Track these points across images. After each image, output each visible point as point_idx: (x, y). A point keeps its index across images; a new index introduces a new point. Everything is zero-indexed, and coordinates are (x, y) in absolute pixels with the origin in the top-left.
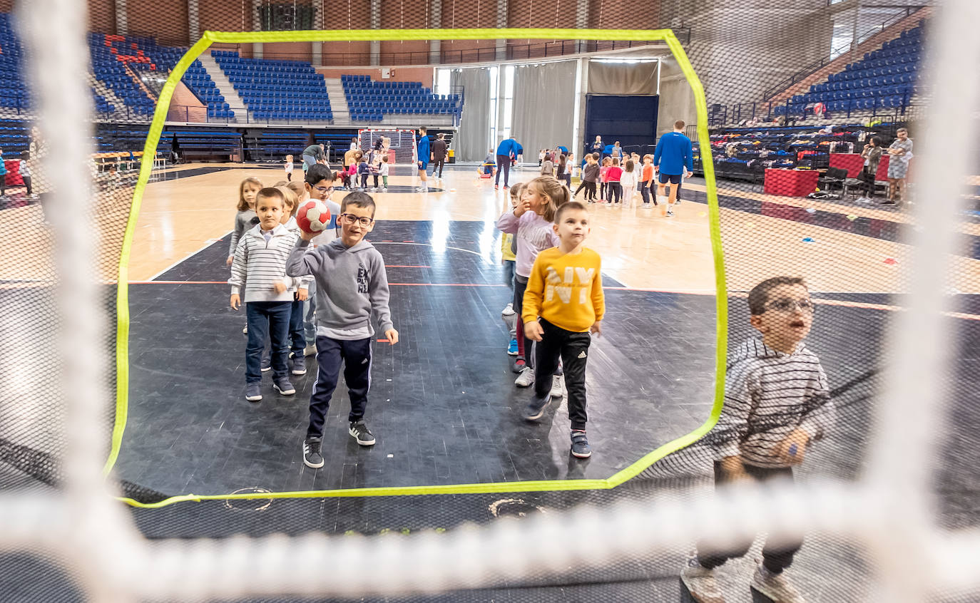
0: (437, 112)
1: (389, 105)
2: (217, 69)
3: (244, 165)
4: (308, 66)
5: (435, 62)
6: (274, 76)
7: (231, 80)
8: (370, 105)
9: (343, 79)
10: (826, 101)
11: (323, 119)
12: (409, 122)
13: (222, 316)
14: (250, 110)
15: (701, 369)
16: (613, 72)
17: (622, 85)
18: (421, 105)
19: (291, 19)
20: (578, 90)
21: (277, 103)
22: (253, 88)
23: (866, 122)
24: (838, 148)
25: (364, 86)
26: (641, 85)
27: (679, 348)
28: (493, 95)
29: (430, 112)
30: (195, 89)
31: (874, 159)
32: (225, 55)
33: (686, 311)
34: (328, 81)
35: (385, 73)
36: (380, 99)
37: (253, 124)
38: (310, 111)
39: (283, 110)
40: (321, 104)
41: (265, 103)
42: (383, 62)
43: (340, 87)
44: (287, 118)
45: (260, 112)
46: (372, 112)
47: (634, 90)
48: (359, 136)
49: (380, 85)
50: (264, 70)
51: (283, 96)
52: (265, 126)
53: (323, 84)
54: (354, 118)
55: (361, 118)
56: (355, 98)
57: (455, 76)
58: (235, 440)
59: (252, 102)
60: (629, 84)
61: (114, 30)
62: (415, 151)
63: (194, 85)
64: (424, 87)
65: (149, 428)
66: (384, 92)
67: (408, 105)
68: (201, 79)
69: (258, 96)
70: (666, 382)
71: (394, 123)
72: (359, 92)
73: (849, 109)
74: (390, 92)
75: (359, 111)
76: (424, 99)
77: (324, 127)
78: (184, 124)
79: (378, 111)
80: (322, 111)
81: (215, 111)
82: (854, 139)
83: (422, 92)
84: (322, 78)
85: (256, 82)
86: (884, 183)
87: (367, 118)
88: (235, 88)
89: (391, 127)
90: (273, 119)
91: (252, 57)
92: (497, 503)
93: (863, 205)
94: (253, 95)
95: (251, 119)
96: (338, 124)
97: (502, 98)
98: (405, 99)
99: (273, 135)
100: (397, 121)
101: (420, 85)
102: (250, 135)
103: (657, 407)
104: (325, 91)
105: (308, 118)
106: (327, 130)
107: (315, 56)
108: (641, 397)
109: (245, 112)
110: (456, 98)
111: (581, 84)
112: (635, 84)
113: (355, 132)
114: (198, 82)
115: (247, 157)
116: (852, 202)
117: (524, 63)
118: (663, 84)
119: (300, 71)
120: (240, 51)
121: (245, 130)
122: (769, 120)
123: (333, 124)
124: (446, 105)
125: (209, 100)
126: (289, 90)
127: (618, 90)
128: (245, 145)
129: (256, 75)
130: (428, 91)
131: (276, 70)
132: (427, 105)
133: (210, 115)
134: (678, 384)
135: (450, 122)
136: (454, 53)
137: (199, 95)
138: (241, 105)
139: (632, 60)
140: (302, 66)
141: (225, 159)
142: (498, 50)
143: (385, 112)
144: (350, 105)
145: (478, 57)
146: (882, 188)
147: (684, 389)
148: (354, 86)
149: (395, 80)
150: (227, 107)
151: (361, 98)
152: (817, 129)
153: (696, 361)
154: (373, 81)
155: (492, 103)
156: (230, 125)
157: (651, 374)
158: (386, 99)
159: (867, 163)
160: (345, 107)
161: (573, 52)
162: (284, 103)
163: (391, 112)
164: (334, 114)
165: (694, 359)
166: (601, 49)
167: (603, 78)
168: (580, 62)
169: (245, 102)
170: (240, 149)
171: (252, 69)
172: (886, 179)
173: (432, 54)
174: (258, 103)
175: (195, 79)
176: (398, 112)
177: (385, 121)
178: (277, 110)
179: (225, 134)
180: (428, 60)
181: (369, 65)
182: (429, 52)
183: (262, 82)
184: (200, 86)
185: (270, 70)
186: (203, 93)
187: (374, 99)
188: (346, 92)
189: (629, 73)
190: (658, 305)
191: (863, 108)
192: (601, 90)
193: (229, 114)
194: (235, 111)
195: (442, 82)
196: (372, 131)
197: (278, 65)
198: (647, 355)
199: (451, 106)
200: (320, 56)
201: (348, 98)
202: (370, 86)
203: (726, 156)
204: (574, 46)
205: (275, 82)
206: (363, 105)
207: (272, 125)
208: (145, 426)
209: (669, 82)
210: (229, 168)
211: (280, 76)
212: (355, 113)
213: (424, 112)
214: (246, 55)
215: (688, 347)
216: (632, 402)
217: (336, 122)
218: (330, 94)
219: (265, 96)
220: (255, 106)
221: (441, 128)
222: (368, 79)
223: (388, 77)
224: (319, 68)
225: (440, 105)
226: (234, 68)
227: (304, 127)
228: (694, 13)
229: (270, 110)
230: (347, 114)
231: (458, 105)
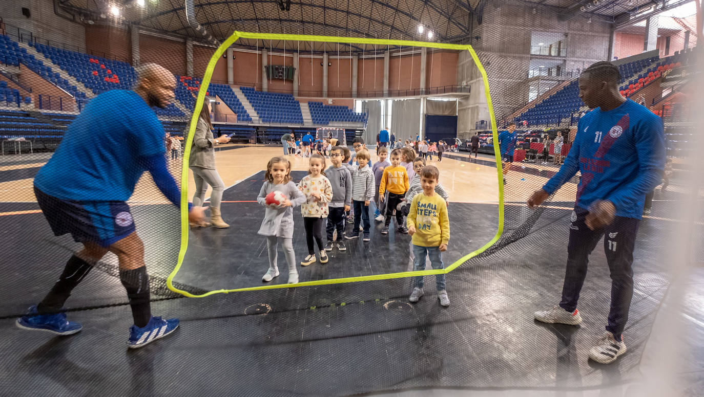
0: (355, 121)
1: (332, 117)
2: (243, 96)
3: (257, 145)
4: (291, 96)
5: (355, 97)
6: (274, 101)
7: (250, 102)
8: (322, 117)
9: (309, 103)
10: (528, 120)
11: (299, 123)
12: (342, 125)
13: (243, 218)
14: (260, 117)
15: (480, 236)
16: (437, 104)
17: (441, 111)
18: (347, 117)
19: (282, 73)
20: (421, 112)
21: (275, 114)
22: (262, 106)
23: (544, 129)
24: (533, 141)
25: (319, 107)
26: (450, 111)
27: (470, 227)
28: (382, 114)
29: (352, 121)
30: (231, 106)
31: (548, 145)
32: (247, 89)
33: (473, 211)
34: (301, 104)
35: (330, 101)
36: (327, 114)
37: (261, 124)
38: (292, 119)
39: (278, 118)
40: (298, 115)
41: (268, 114)
42: (329, 96)
43: (307, 108)
44: (280, 122)
45: (266, 119)
46: (323, 120)
47: (446, 113)
48: (317, 132)
49: (328, 107)
50: (268, 97)
51: (278, 111)
52: (268, 125)
53: (299, 106)
54: (314, 123)
55: (318, 123)
56: (315, 113)
57: (364, 104)
58: (250, 280)
59: (261, 113)
60: (444, 110)
61: (186, 74)
62: (345, 139)
63: (230, 104)
64: (349, 109)
65: (200, 276)
66: (329, 111)
67: (341, 117)
68: (234, 101)
69: (265, 110)
70: (465, 243)
71: (334, 126)
72: (317, 110)
73: (537, 124)
74: (333, 111)
75: (317, 120)
76: (349, 114)
77: (299, 127)
78: (224, 123)
79: (327, 120)
80: (298, 119)
81: (241, 118)
82: (540, 136)
83: (348, 111)
84: (298, 103)
85: (264, 103)
86: (553, 156)
87: (321, 123)
88: (253, 106)
89: (333, 128)
90: (273, 122)
91: (262, 91)
92: (388, 303)
93: (544, 165)
94: (262, 110)
95: (261, 122)
96: (306, 126)
97: (387, 115)
98: (340, 114)
99: (273, 130)
100: (336, 125)
101: (347, 108)
102: (260, 130)
103: (461, 254)
104: (300, 109)
105: (291, 122)
106: (301, 129)
107: (294, 92)
108: (454, 250)
109: (258, 118)
110: (365, 114)
111: (423, 109)
112: (447, 110)
113: (315, 129)
114: (232, 103)
115: (259, 141)
116: (540, 164)
117: (396, 99)
118: (459, 110)
119: (287, 99)
120: (255, 87)
121: (257, 128)
122: (505, 128)
123: (304, 125)
124: (360, 118)
125: (238, 112)
126: (281, 108)
127: (439, 113)
128: (258, 135)
129: (264, 100)
130: (351, 110)
131: (275, 98)
132: (351, 117)
133: (239, 120)
134: (471, 243)
135: (362, 125)
136: (363, 93)
137: (233, 109)
138: (256, 115)
139: (445, 100)
140: (288, 96)
141: (247, 142)
142: (384, 92)
143: (330, 120)
144: (312, 116)
145: (375, 95)
146: (552, 158)
147: (473, 245)
148: (315, 107)
149: (334, 105)
150: (248, 116)
151: (318, 113)
152: (525, 132)
153: (478, 233)
154: (324, 105)
155: (382, 117)
156: (250, 125)
157: (459, 239)
158: (330, 114)
159: (545, 147)
160: (310, 117)
161: (419, 94)
162: (278, 114)
163: (333, 120)
164: (304, 121)
165: (477, 231)
166: (432, 94)
167: (433, 107)
168: (422, 99)
169: (258, 113)
170: (254, 137)
171: (262, 97)
172: (554, 154)
173: (353, 93)
174: (265, 114)
175: (230, 101)
176: (336, 120)
177: (330, 125)
178: (275, 118)
179: (248, 129)
180: (351, 96)
181: (322, 97)
182: (351, 92)
183: (267, 104)
184: (233, 105)
185: (271, 98)
186: (235, 108)
187: (324, 114)
188: (311, 110)
189: (444, 106)
190: (460, 208)
191: (542, 124)
192: (432, 113)
193: (249, 119)
194: (252, 118)
195: (358, 107)
196: (324, 129)
197: (276, 95)
198: (456, 231)
199: (362, 118)
200: (297, 92)
201: (311, 113)
202: (322, 107)
203: (487, 143)
204: (419, 92)
205: (274, 104)
206: (319, 116)
207: (272, 125)
208: (198, 276)
209: (462, 110)
210: (248, 146)
211: (277, 101)
212: (315, 121)
213: (349, 121)
214: (258, 90)
215: (474, 227)
216: (450, 253)
217: (305, 124)
218: (302, 111)
219: (268, 110)
220: (263, 115)
221: (357, 129)
222: (322, 104)
223: (331, 103)
224: (296, 98)
225: (357, 118)
226: (252, 96)
227: (289, 126)
228: (472, 79)
229: (271, 117)
230: (311, 121)
231: (366, 118)
